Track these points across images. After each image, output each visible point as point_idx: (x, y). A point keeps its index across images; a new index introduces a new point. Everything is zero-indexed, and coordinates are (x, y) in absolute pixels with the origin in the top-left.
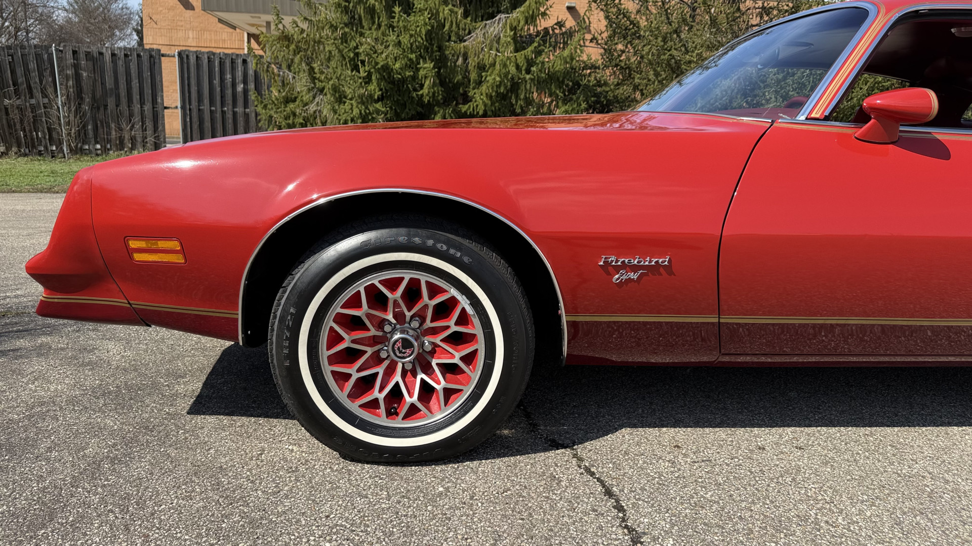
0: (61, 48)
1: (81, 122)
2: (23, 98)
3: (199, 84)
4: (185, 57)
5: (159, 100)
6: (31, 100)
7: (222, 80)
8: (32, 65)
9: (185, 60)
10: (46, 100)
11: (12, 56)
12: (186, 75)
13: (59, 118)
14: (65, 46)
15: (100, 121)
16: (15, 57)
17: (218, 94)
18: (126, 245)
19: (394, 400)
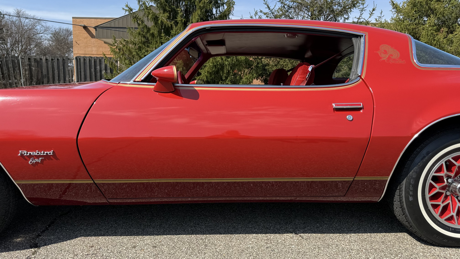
2: (6, 80)
3: (85, 71)
6: (9, 81)
7: (95, 69)
8: (10, 65)
9: (79, 61)
10: (16, 81)
12: (79, 67)
14: (25, 56)
16: (3, 62)
17: (93, 75)
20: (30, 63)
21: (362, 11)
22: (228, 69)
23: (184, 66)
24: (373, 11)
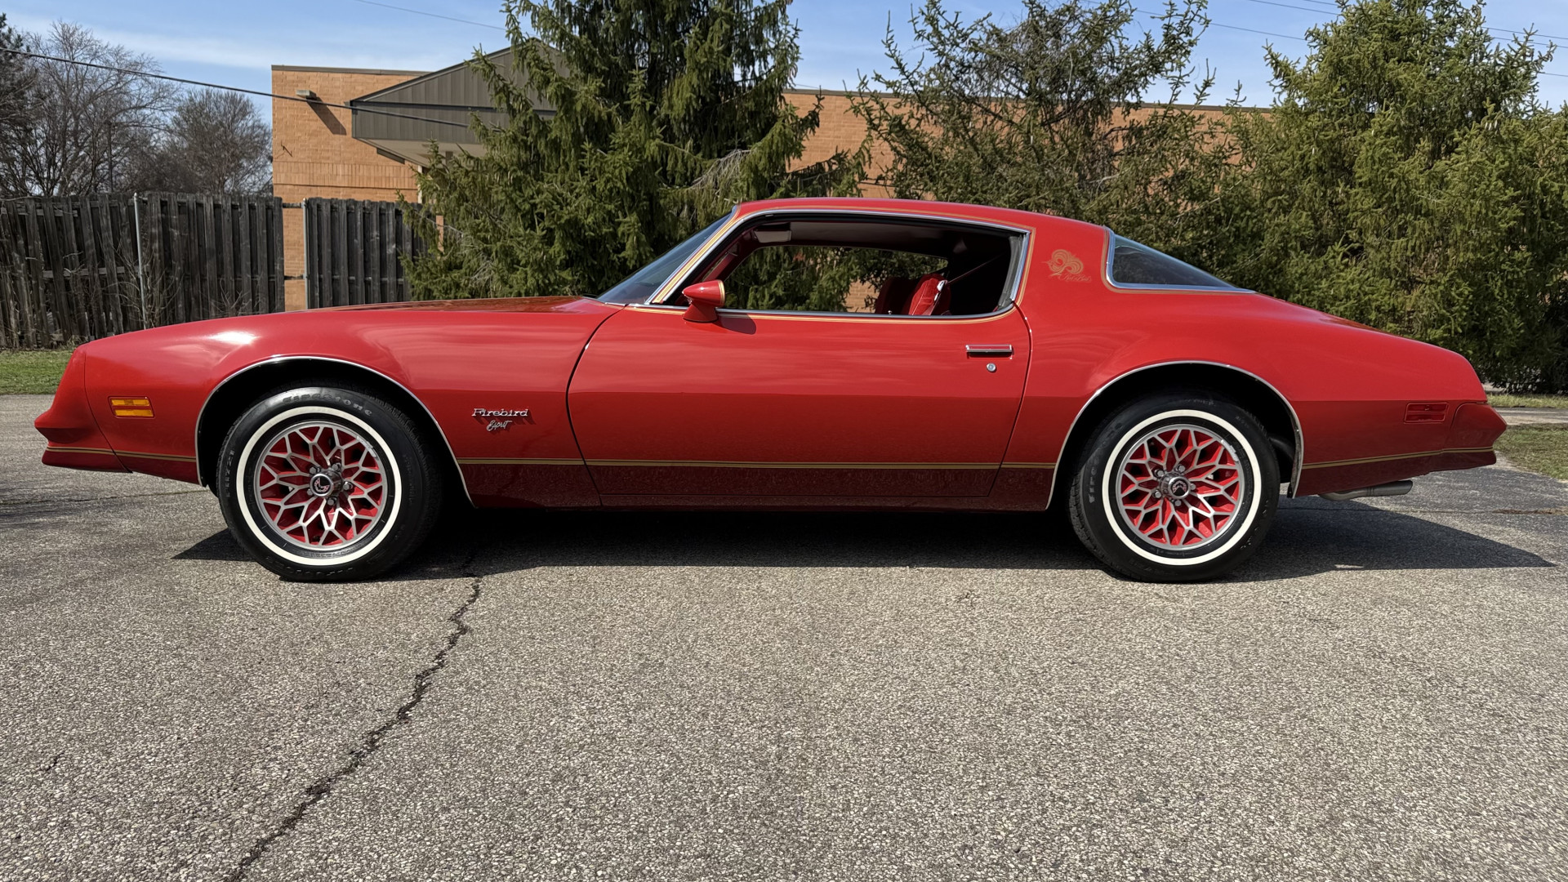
0: (146, 199)
1: (169, 299)
2: (90, 266)
3: (333, 245)
4: (315, 207)
5: (278, 268)
6: (101, 269)
7: (366, 238)
8: (105, 222)
9: (315, 211)
10: (122, 270)
11: (78, 210)
12: (316, 233)
13: (138, 293)
14: (151, 196)
15: (195, 298)
16: (81, 212)
17: (359, 258)
18: (110, 403)
19: (316, 528)
20: (165, 216)
21: (1177, 85)
23: (641, 229)
24: (1204, 89)
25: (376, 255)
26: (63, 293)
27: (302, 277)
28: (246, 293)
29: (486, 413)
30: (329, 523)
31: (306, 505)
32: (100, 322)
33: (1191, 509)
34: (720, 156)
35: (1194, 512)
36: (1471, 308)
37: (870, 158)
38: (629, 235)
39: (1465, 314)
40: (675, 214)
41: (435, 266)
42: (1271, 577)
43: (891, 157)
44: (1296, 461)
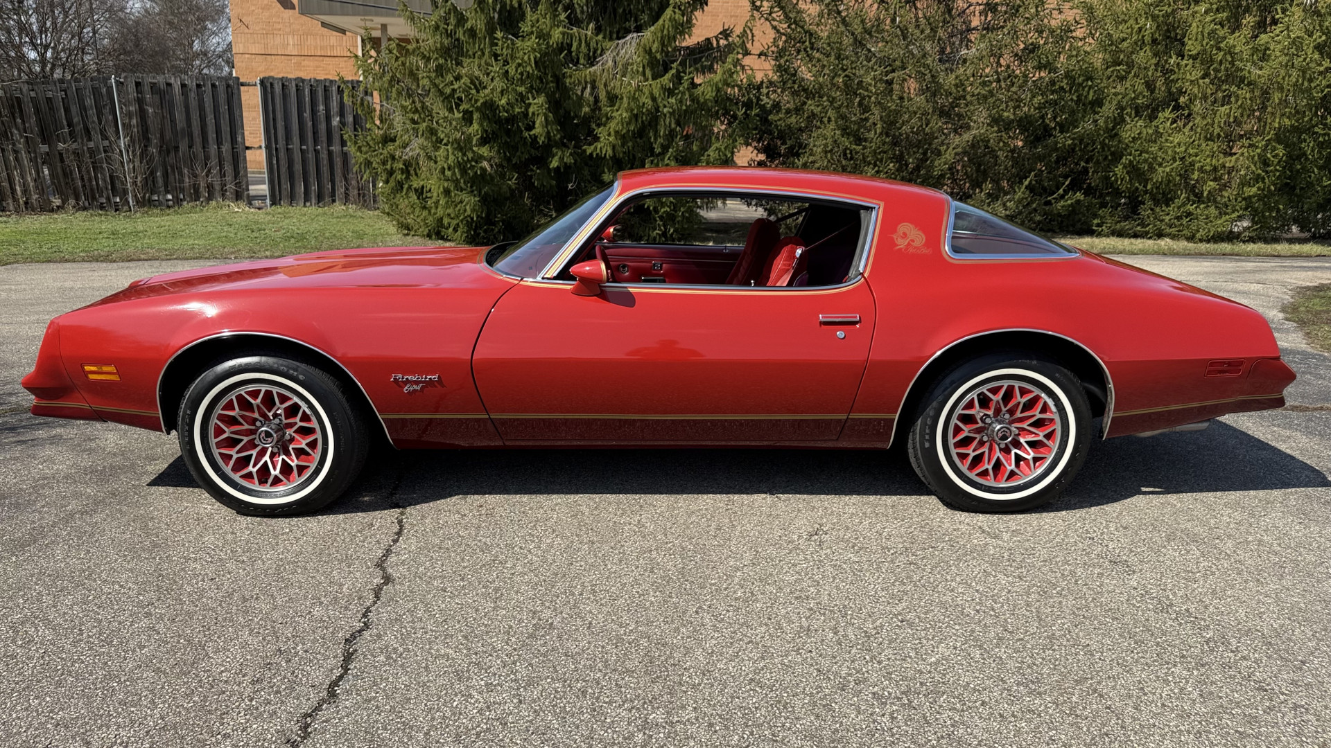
0: (122, 80)
1: (148, 168)
2: (80, 141)
3: (286, 119)
4: (269, 85)
5: (239, 139)
6: (89, 143)
7: (314, 112)
8: (89, 102)
9: (269, 89)
10: (106, 143)
11: (65, 91)
12: (271, 108)
13: (122, 163)
14: (126, 78)
15: (171, 166)
16: (68, 93)
17: (309, 129)
18: (83, 369)
19: (264, 473)
20: (140, 95)
22: (670, 123)
23: (549, 109)
25: (322, 127)
26: (59, 164)
27: (260, 147)
28: (214, 162)
29: (403, 378)
30: (275, 468)
31: (254, 452)
32: (92, 190)
33: (1014, 451)
34: (619, 38)
35: (1016, 453)
36: (1284, 168)
37: (753, 36)
38: (538, 115)
39: (1278, 174)
40: (579, 93)
41: (373, 139)
42: (1080, 505)
43: (772, 34)
44: (1107, 409)
